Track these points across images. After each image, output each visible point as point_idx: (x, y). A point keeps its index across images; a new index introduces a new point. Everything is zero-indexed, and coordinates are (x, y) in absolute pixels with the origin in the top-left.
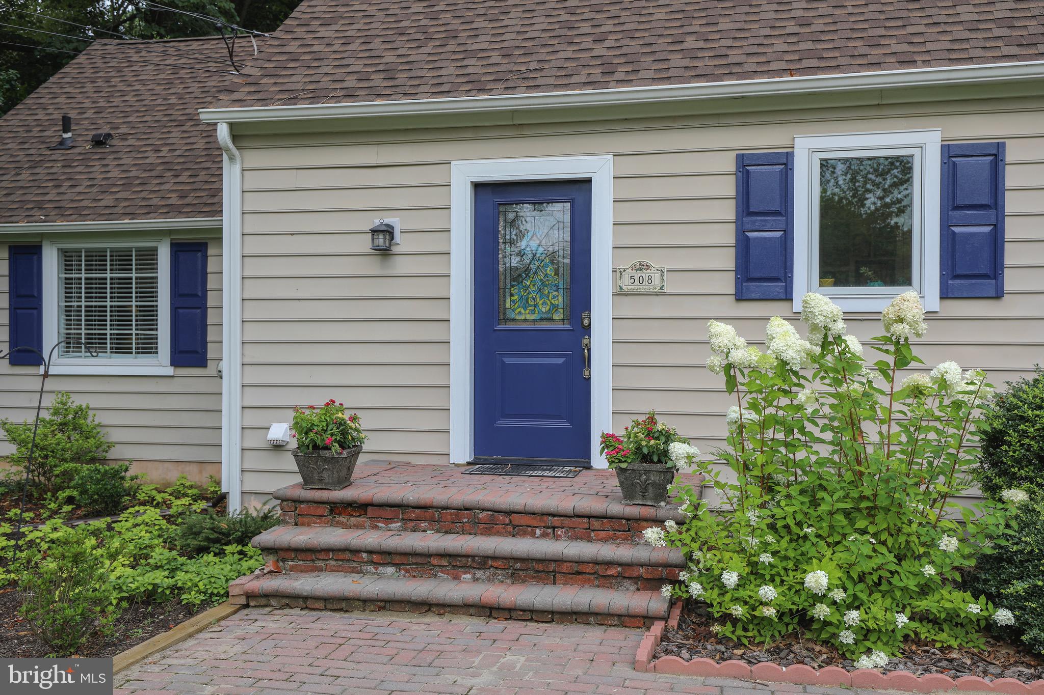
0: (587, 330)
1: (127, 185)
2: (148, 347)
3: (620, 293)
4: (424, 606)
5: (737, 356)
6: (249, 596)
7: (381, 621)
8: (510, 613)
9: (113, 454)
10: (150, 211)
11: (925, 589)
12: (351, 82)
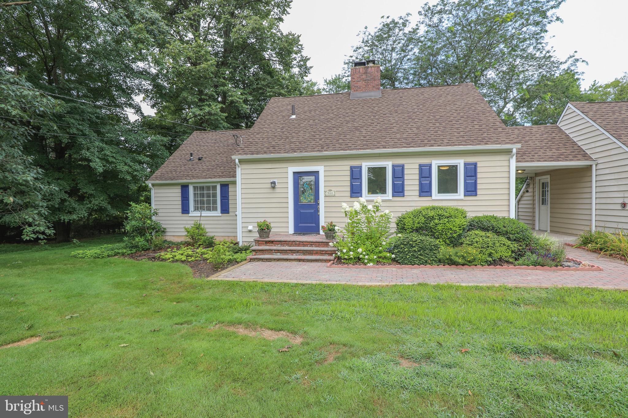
0: (319, 204)
1: (208, 170)
2: (215, 209)
3: (326, 196)
4: (287, 260)
5: (347, 209)
6: (251, 259)
7: (278, 263)
8: (303, 260)
9: (207, 235)
10: (215, 177)
11: (380, 252)
12: (265, 149)
